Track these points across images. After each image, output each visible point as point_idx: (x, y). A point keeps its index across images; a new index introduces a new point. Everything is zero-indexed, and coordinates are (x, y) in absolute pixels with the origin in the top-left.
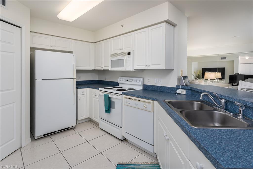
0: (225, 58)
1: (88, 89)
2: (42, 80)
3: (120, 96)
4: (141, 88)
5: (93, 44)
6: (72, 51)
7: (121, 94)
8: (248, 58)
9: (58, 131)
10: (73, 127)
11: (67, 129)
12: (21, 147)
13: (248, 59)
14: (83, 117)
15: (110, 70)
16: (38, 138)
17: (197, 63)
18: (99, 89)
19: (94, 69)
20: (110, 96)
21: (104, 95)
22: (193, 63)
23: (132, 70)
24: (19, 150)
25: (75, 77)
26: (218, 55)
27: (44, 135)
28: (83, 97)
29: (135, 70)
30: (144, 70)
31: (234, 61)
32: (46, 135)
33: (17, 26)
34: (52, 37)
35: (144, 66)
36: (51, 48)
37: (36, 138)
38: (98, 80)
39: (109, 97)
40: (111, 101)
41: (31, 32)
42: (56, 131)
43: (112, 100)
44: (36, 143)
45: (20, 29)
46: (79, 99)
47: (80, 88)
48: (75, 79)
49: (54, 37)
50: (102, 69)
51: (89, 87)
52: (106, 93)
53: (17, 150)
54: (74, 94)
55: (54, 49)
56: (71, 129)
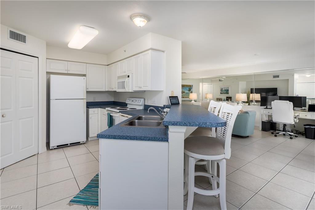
0: (278, 76)
1: (99, 109)
2: (56, 99)
3: (117, 114)
4: (142, 108)
5: (107, 66)
6: (85, 74)
7: (118, 112)
8: (310, 75)
9: (70, 144)
10: (84, 142)
11: (78, 144)
12: (38, 153)
13: (310, 77)
14: (94, 135)
15: (117, 91)
16: (53, 148)
17: (245, 82)
18: (105, 109)
19: (107, 90)
20: (111, 114)
21: (108, 113)
22: (240, 82)
23: (131, 91)
24: (37, 155)
25: (85, 97)
26: (253, 74)
27: (57, 146)
28: (94, 116)
29: (134, 91)
30: (145, 91)
31: (288, 79)
32: (59, 147)
33: (35, 57)
34: (67, 62)
35: (138, 88)
36: (66, 72)
37: (51, 148)
38: (113, 101)
39: (111, 116)
40: (112, 119)
41: (47, 58)
42: (68, 144)
43: (114, 118)
44: (51, 152)
45: (37, 58)
46: (91, 118)
47: (91, 108)
48: (86, 100)
49: (68, 62)
50: (113, 90)
51: (100, 107)
52: (109, 112)
53: (35, 155)
54: (84, 113)
55: (69, 72)
56: (82, 144)
